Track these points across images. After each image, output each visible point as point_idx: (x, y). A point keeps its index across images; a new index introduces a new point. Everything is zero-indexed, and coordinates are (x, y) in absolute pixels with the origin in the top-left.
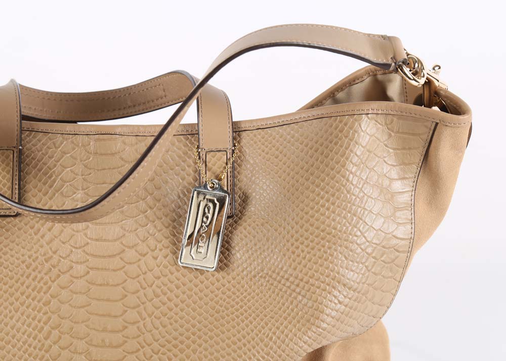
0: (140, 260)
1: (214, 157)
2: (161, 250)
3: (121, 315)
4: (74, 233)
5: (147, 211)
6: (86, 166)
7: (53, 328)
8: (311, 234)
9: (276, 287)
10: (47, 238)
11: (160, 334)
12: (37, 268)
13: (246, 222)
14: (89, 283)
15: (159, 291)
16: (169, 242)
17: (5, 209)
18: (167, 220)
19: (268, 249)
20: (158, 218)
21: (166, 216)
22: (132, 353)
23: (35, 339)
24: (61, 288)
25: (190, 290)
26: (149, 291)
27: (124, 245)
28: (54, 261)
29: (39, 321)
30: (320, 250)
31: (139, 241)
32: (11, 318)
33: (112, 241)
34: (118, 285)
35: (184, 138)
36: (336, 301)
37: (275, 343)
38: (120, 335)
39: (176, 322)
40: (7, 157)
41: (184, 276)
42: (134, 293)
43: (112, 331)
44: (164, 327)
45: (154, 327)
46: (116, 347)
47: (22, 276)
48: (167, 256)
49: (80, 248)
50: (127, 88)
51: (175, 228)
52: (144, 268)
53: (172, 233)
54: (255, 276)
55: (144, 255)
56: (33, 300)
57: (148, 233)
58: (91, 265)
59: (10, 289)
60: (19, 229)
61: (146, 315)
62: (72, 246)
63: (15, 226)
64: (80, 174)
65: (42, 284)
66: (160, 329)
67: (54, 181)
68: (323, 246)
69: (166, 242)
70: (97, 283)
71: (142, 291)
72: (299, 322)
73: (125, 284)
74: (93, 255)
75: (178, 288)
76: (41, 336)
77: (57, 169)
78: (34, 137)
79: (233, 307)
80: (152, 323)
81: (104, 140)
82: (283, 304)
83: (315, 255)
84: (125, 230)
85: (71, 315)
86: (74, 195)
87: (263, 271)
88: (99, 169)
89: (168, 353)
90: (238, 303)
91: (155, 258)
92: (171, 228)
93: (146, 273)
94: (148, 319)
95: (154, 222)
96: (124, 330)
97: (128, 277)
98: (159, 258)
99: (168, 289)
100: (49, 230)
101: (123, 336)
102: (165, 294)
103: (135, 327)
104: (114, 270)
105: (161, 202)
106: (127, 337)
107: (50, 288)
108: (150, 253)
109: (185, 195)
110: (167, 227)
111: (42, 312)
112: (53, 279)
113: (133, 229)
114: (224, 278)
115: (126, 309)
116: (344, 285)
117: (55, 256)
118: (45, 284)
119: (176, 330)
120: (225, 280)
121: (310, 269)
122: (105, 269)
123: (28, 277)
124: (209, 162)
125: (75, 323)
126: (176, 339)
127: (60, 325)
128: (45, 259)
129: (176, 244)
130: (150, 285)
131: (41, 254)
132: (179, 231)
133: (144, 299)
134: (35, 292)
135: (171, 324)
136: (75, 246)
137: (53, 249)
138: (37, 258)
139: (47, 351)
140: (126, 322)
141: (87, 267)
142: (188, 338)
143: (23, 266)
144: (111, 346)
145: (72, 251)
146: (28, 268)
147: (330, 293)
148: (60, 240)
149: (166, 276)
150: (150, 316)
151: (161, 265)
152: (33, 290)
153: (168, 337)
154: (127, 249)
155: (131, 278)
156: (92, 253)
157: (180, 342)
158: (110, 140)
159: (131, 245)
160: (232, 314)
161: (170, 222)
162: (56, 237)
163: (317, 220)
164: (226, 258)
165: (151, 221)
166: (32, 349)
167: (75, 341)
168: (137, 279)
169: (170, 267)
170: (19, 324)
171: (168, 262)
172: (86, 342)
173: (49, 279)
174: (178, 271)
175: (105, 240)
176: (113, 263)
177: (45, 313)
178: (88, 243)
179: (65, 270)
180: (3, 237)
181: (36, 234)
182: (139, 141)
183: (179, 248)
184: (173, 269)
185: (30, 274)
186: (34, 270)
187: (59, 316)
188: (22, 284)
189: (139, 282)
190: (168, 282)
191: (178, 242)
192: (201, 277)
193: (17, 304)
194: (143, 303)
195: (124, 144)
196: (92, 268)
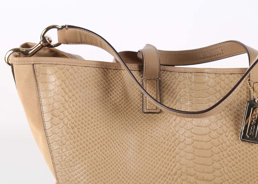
0: (219, 137)
2: (230, 132)
3: (212, 165)
4: (187, 122)
5: (221, 112)
6: (191, 89)
7: (178, 170)
10: (173, 124)
11: (232, 175)
14: (194, 148)
15: (230, 153)
16: (234, 128)
17: (154, 109)
18: (232, 117)
20: (227, 116)
21: (232, 115)
23: (169, 174)
24: (181, 150)
25: (247, 153)
26: (225, 153)
27: (211, 129)
28: (177, 136)
29: (171, 166)
31: (218, 127)
32: (157, 164)
33: (204, 127)
34: (208, 149)
38: (212, 175)
39: (240, 169)
40: (154, 83)
41: (243, 146)
42: (217, 154)
43: (208, 173)
44: (234, 172)
45: (229, 172)
46: (210, 181)
47: (162, 143)
48: (233, 135)
49: (189, 130)
50: (201, 49)
51: (236, 121)
52: (221, 141)
53: (235, 124)
55: (221, 135)
56: (167, 155)
57: (223, 123)
58: (194, 139)
59: (156, 150)
60: (160, 120)
61: (224, 166)
62: (185, 129)
63: (158, 118)
64: (188, 92)
65: (171, 147)
66: (232, 173)
67: (176, 96)
69: (232, 128)
70: (198, 148)
71: (221, 153)
73: (212, 149)
74: (195, 134)
75: (240, 152)
76: (172, 173)
77: (177, 90)
78: (166, 74)
80: (228, 169)
81: (199, 75)
84: (211, 122)
85: (186, 164)
86: (186, 103)
88: (197, 90)
92: (234, 121)
94: (225, 167)
95: (225, 118)
96: (214, 172)
97: (214, 145)
98: (229, 137)
99: (235, 152)
100: (175, 120)
101: (214, 176)
102: (233, 155)
103: (219, 171)
104: (207, 142)
105: (229, 108)
106: (216, 176)
107: (175, 149)
108: (224, 134)
109: (241, 104)
110: (232, 121)
111: (172, 161)
112: (176, 145)
113: (215, 121)
115: (214, 162)
117: (177, 134)
118: (173, 147)
119: (241, 174)
122: (202, 141)
123: (164, 144)
124: (256, 88)
125: (189, 167)
126: (241, 178)
127: (181, 168)
128: (172, 135)
129: (237, 130)
130: (225, 150)
131: (170, 133)
132: (239, 123)
133: (222, 157)
134: (168, 151)
135: (238, 171)
136: (187, 129)
137: (176, 130)
138: (169, 134)
139: (175, 181)
140: (214, 168)
141: (193, 139)
142: (248, 178)
143: (162, 138)
144: (208, 180)
145: (185, 131)
146: (164, 139)
148: (180, 126)
149: (233, 146)
150: (226, 166)
151: (230, 140)
152: (167, 150)
153: (237, 177)
154: (212, 132)
156: (195, 132)
157: (244, 180)
158: (202, 75)
159: (214, 129)
161: (234, 118)
162: (178, 124)
165: (224, 117)
166: (168, 179)
167: (189, 177)
168: (218, 147)
169: (235, 141)
170: (161, 167)
171: (234, 139)
172: (195, 178)
173: (174, 145)
174: (239, 143)
175: (201, 127)
176: (206, 138)
177: (174, 162)
178: (193, 128)
179: (182, 140)
180: (153, 123)
181: (168, 122)
182: (217, 76)
183: (239, 132)
184: (237, 142)
185: (165, 142)
186: (167, 140)
187: (180, 164)
188: (162, 147)
189: (219, 148)
190: (234, 149)
191: (238, 128)
192: (252, 147)
193: (159, 157)
194: (222, 159)
195: (209, 78)
196: (195, 140)
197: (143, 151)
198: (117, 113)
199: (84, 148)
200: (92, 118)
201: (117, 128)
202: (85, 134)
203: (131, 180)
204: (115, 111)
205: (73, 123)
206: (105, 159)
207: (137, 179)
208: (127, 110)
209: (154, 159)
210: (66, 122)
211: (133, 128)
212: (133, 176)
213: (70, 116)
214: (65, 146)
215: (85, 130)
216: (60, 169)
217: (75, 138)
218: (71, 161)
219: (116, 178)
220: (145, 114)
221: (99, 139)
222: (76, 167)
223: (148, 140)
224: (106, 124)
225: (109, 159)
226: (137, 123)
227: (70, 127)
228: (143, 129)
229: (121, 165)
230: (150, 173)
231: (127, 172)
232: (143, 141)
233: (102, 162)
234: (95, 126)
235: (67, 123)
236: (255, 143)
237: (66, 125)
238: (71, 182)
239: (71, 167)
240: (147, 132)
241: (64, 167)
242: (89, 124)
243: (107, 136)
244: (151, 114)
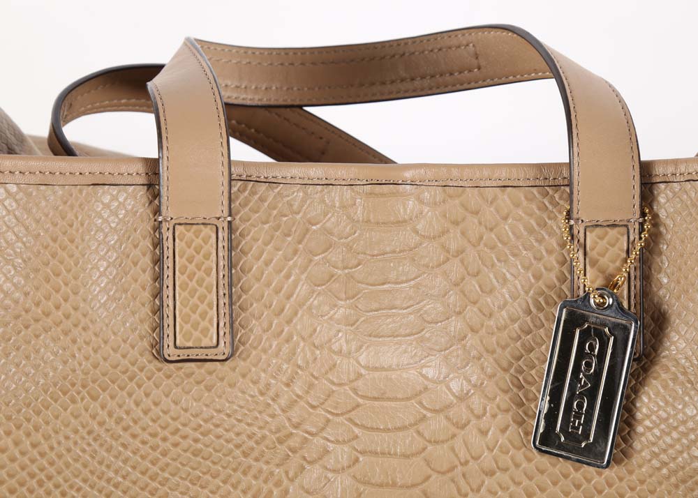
0: (454, 436)
1: (601, 238)
2: (494, 416)
4: (334, 388)
5: (465, 337)
10: (283, 399)
12: (262, 454)
14: (359, 481)
16: (510, 399)
17: (206, 348)
18: (505, 356)
20: (487, 351)
21: (503, 348)
24: (308, 492)
27: (425, 408)
28: (294, 442)
31: (452, 398)
33: (401, 400)
34: (414, 486)
35: (539, 193)
40: (206, 240)
41: (542, 472)
47: (235, 470)
48: (507, 428)
49: (342, 414)
51: (520, 371)
52: (463, 454)
53: (515, 381)
55: (463, 427)
57: (470, 382)
58: (361, 447)
60: (232, 385)
62: (328, 411)
63: (222, 380)
64: (340, 265)
65: (270, 485)
67: (295, 285)
69: (503, 400)
70: (374, 482)
73: (424, 485)
74: (363, 427)
78: (253, 193)
81: (383, 195)
86: (332, 312)
88: (376, 252)
91: (484, 433)
93: (467, 463)
95: (479, 359)
97: (433, 470)
98: (490, 433)
104: (406, 456)
108: (474, 421)
109: (540, 309)
110: (505, 370)
112: (291, 474)
114: (621, 479)
117: (295, 432)
118: (278, 484)
120: (624, 484)
122: (390, 454)
123: (245, 473)
124: (592, 249)
128: (278, 439)
129: (523, 404)
130: (475, 487)
131: (271, 431)
132: (530, 379)
136: (335, 411)
137: (293, 419)
138: (264, 437)
141: (355, 449)
143: (238, 453)
145: (328, 421)
146: (246, 455)
148: (307, 402)
149: (507, 470)
151: (494, 447)
154: (429, 415)
155: (439, 472)
156: (364, 422)
158: (393, 194)
159: (438, 406)
161: (511, 359)
162: (299, 397)
164: (625, 440)
165: (474, 357)
168: (450, 475)
169: (513, 451)
171: (510, 442)
173: (283, 475)
174: (529, 460)
175: (390, 399)
176: (404, 442)
178: (358, 405)
179: (314, 456)
182: (450, 197)
183: (531, 413)
184: (520, 456)
185: (250, 468)
186: (257, 460)
189: (453, 481)
190: (510, 483)
191: (528, 400)
195: (421, 201)
196: (363, 453)
201: (57, 432)
211: (120, 428)
220: (171, 367)
223: (183, 465)
226: (137, 404)
228: (163, 428)
232: (163, 470)
236: (588, 464)
240: (177, 438)
244: (193, 366)
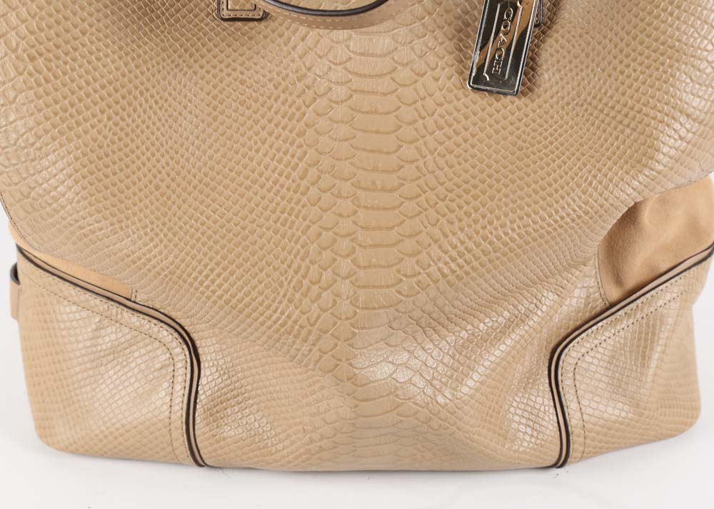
0: (416, 81)
2: (443, 69)
3: (396, 151)
4: (333, 44)
5: (424, 18)
7: (310, 166)
8: (648, 48)
9: (597, 117)
10: (300, 49)
11: (446, 176)
12: (287, 88)
13: (557, 32)
14: (353, 110)
15: (442, 122)
16: (454, 58)
17: (248, 10)
18: (450, 30)
19: (587, 67)
20: (439, 27)
21: (449, 25)
22: (412, 199)
23: (287, 178)
24: (318, 115)
25: (483, 121)
26: (430, 122)
27: (396, 62)
28: (308, 81)
29: (293, 156)
30: (658, 69)
31: (415, 57)
32: (257, 151)
33: (380, 56)
34: (388, 113)
36: (676, 137)
37: (596, 189)
38: (395, 176)
39: (466, 161)
41: (475, 103)
42: (410, 124)
43: (385, 171)
44: (451, 167)
45: (438, 167)
46: (391, 191)
47: (269, 98)
48: (452, 76)
49: (340, 64)
51: (461, 40)
52: (422, 92)
53: (458, 47)
54: (568, 104)
55: (422, 75)
56: (284, 129)
57: (427, 46)
58: (353, 88)
59: (254, 115)
60: (265, 37)
61: (427, 153)
62: (330, 61)
63: (259, 33)
65: (293, 109)
66: (445, 170)
68: (663, 64)
69: (449, 58)
70: (362, 110)
71: (421, 122)
72: (626, 162)
73: (397, 112)
74: (356, 74)
75: (466, 118)
76: (295, 174)
79: (539, 142)
80: (434, 161)
82: (606, 140)
83: (651, 76)
84: (397, 42)
85: (332, 150)
87: (579, 97)
89: (458, 200)
90: (546, 139)
91: (437, 79)
92: (455, 40)
94: (429, 157)
95: (433, 32)
96: (399, 170)
97: (402, 103)
98: (441, 79)
99: (454, 119)
100: (303, 39)
101: (399, 177)
102: (450, 126)
103: (413, 166)
104: (385, 94)
105: (442, 5)
106: (404, 179)
107: (304, 114)
108: (430, 72)
110: (450, 40)
111: (295, 145)
112: (307, 103)
113: (408, 41)
114: (526, 106)
115: (400, 143)
116: (688, 116)
117: (309, 74)
118: (298, 109)
119: (466, 171)
120: (528, 109)
121: (644, 94)
122: (373, 92)
123: (276, 100)
125: (337, 159)
126: (466, 182)
127: (319, 162)
128: (297, 77)
129: (462, 61)
130: (430, 113)
131: (292, 71)
132: (467, 45)
133: (423, 132)
134: (286, 119)
135: (460, 164)
136: (335, 61)
137: (307, 64)
138: (287, 75)
139: (303, 194)
140: (402, 160)
141: (350, 88)
142: (483, 182)
143: (271, 86)
144: (383, 189)
145: (330, 68)
146: (276, 87)
147: (668, 126)
148: (316, 54)
149: (452, 102)
150: (432, 153)
151: (443, 88)
152: (283, 117)
153: (456, 180)
154: (399, 68)
155: (406, 104)
156: (355, 71)
157: (472, 186)
159: (405, 61)
160: (540, 151)
161: (455, 32)
162: (310, 49)
163: (656, 29)
164: (530, 80)
165: (430, 31)
166: (285, 190)
167: (338, 182)
168: (414, 106)
169: (455, 91)
170: (267, 160)
171: (454, 85)
172: (352, 184)
173: (302, 103)
174: (467, 96)
175: (372, 55)
176: (385, 84)
177: (300, 146)
178: (350, 58)
179: (322, 92)
180: (245, 48)
181: (285, 45)
183: (467, 67)
184: (460, 93)
185: (279, 97)
186: (284, 92)
187: (317, 150)
188: (270, 109)
189: (416, 110)
190: (453, 110)
191: (465, 58)
192: (496, 105)
193: (264, 134)
194: (423, 137)
196: (355, 91)
197: (221, 118)
198: (152, 21)
199: (66, 111)
200: (84, 33)
201: (151, 59)
202: (65, 74)
203: (190, 194)
204: (145, 14)
205: (33, 47)
206: (120, 139)
207: (207, 190)
208: (177, 12)
209: (250, 139)
210: (14, 44)
211: (192, 60)
212: (195, 182)
213: (23, 26)
214: (14, 106)
215: (65, 63)
216: (6, 167)
217: (39, 85)
218: (33, 144)
219: (152, 187)
220: (226, 24)
221: (103, 87)
222: (45, 162)
223: (234, 91)
224: (121, 48)
225: (132, 141)
226: (203, 46)
227: (25, 55)
228: (221, 62)
229: (163, 156)
230: (239, 174)
231: (178, 174)
232: (221, 93)
233: (115, 147)
234: (91, 53)
235: (18, 45)
236: (505, 94)
237: (15, 51)
238: (33, 199)
239: (33, 160)
240: (229, 70)
241: (14, 162)
242: (75, 50)
243: (126, 79)
244: (239, 24)
